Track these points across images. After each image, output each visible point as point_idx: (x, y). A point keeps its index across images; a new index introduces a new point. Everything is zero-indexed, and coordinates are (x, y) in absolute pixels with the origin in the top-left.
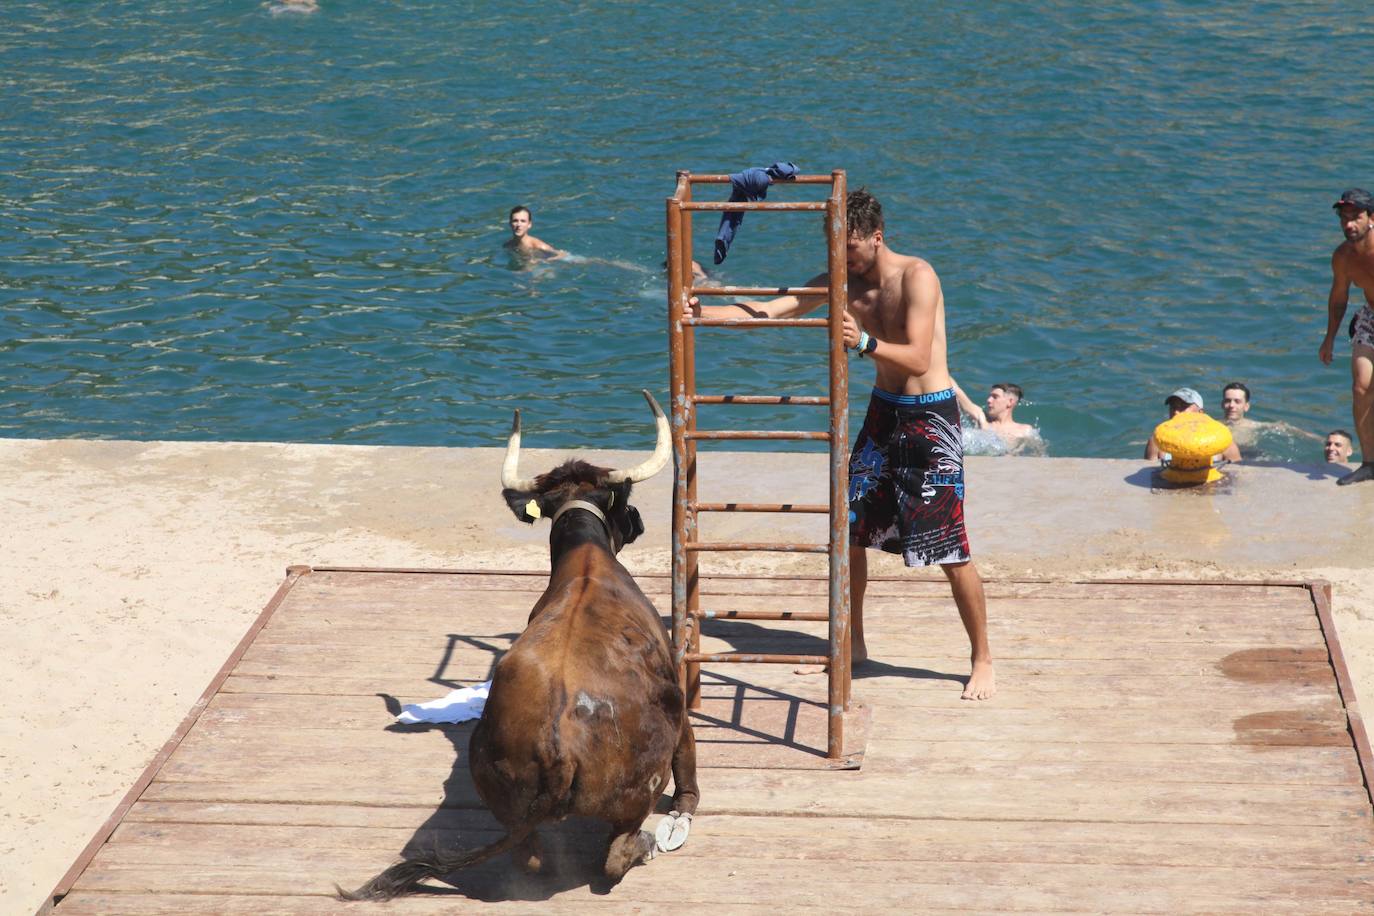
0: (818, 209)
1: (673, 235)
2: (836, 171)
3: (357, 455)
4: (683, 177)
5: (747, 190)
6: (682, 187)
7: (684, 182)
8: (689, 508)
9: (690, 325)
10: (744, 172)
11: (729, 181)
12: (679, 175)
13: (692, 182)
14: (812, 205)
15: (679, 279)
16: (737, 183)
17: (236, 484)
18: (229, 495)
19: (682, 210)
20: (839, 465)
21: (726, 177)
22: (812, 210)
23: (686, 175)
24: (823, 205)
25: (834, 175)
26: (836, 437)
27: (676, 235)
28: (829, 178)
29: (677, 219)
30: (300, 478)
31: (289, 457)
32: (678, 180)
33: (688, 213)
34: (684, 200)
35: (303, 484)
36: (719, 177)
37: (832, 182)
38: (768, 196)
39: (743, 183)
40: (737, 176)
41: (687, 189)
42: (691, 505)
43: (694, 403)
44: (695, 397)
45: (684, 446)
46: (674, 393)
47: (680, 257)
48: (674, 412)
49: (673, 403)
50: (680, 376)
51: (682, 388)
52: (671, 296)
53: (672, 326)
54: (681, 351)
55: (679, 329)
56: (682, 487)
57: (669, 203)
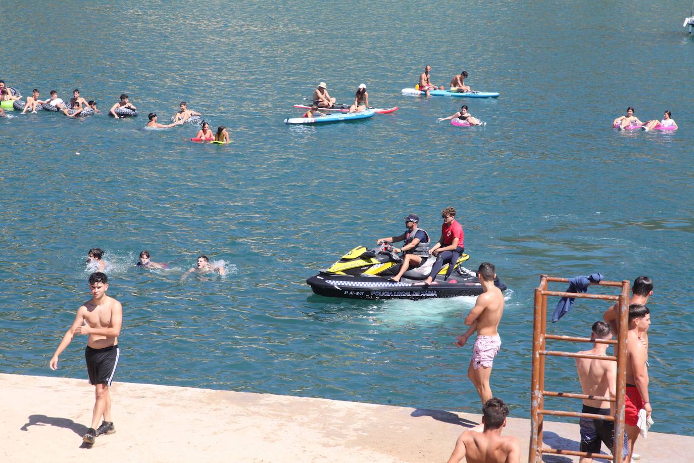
0: (614, 300)
1: (537, 307)
2: (624, 281)
3: (367, 408)
4: (544, 278)
5: (576, 287)
6: (543, 283)
7: (544, 281)
8: (538, 451)
9: (543, 354)
10: (576, 278)
11: (568, 282)
12: (542, 277)
13: (548, 281)
14: (611, 297)
15: (539, 330)
16: (572, 283)
17: (306, 419)
18: (302, 424)
19: (543, 295)
20: (619, 435)
21: (566, 279)
22: (611, 300)
23: (545, 277)
24: (617, 298)
25: (623, 282)
26: (618, 419)
27: (539, 307)
28: (621, 284)
29: (540, 299)
30: (338, 418)
31: (333, 407)
32: (541, 280)
33: (546, 297)
34: (544, 290)
35: (340, 422)
36: (563, 279)
37: (622, 286)
38: (587, 291)
39: (575, 284)
40: (573, 280)
41: (546, 284)
42: (539, 449)
43: (544, 395)
44: (544, 392)
45: (537, 417)
46: (533, 389)
47: (540, 319)
48: (532, 399)
49: (532, 394)
50: (536, 380)
51: (537, 387)
52: (534, 339)
53: (534, 354)
54: (538, 367)
55: (538, 356)
56: (535, 439)
57: (536, 291)
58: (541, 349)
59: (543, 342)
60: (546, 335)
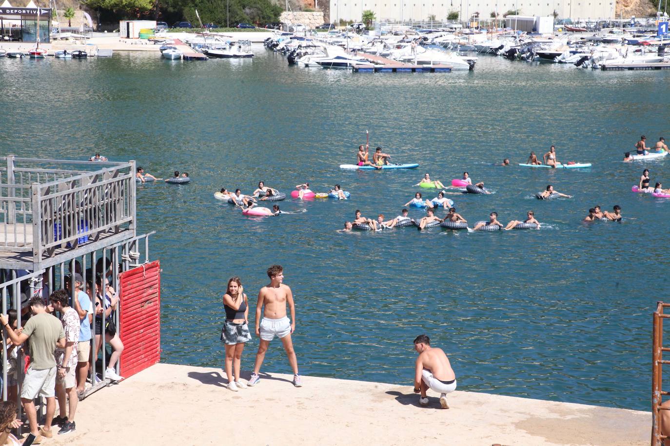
6: (660, 307)
8: (658, 437)
9: (661, 363)
12: (658, 303)
13: (663, 306)
15: (657, 344)
19: (660, 317)
23: (661, 303)
27: (657, 326)
29: (658, 321)
32: (658, 305)
33: (662, 318)
34: (660, 313)
41: (662, 309)
43: (661, 394)
44: (662, 392)
45: (657, 411)
46: (653, 390)
47: (658, 335)
48: (653, 397)
49: (653, 394)
50: (656, 383)
51: (657, 388)
52: (654, 351)
53: (654, 363)
54: (657, 373)
55: (657, 364)
56: (656, 429)
57: (654, 314)
58: (659, 359)
59: (660, 354)
60: (662, 348)
